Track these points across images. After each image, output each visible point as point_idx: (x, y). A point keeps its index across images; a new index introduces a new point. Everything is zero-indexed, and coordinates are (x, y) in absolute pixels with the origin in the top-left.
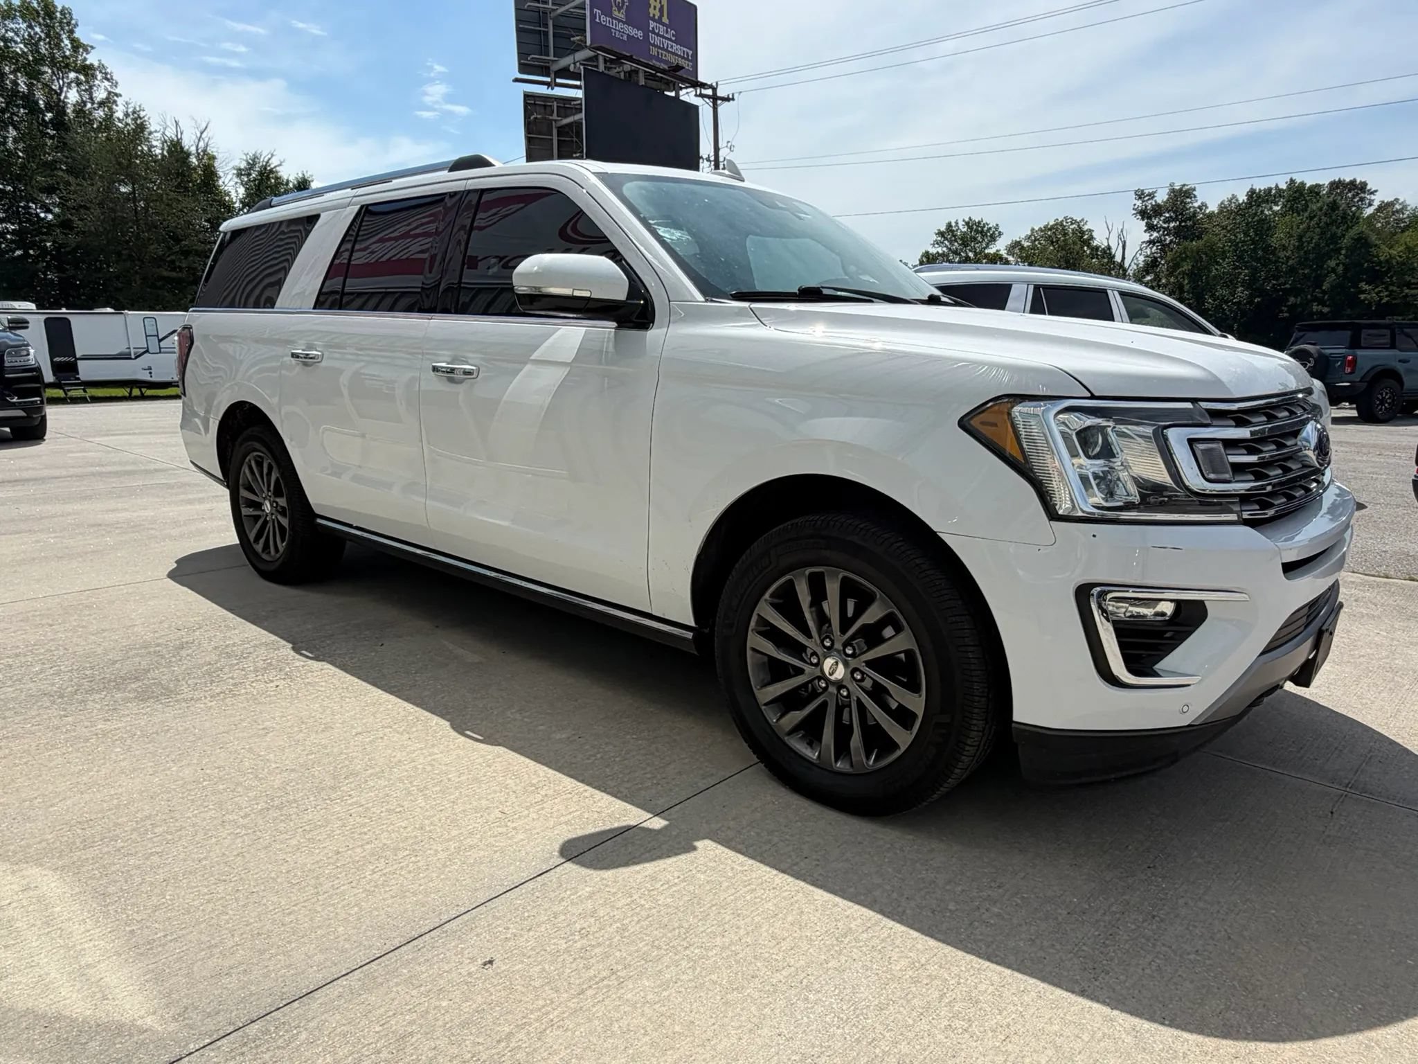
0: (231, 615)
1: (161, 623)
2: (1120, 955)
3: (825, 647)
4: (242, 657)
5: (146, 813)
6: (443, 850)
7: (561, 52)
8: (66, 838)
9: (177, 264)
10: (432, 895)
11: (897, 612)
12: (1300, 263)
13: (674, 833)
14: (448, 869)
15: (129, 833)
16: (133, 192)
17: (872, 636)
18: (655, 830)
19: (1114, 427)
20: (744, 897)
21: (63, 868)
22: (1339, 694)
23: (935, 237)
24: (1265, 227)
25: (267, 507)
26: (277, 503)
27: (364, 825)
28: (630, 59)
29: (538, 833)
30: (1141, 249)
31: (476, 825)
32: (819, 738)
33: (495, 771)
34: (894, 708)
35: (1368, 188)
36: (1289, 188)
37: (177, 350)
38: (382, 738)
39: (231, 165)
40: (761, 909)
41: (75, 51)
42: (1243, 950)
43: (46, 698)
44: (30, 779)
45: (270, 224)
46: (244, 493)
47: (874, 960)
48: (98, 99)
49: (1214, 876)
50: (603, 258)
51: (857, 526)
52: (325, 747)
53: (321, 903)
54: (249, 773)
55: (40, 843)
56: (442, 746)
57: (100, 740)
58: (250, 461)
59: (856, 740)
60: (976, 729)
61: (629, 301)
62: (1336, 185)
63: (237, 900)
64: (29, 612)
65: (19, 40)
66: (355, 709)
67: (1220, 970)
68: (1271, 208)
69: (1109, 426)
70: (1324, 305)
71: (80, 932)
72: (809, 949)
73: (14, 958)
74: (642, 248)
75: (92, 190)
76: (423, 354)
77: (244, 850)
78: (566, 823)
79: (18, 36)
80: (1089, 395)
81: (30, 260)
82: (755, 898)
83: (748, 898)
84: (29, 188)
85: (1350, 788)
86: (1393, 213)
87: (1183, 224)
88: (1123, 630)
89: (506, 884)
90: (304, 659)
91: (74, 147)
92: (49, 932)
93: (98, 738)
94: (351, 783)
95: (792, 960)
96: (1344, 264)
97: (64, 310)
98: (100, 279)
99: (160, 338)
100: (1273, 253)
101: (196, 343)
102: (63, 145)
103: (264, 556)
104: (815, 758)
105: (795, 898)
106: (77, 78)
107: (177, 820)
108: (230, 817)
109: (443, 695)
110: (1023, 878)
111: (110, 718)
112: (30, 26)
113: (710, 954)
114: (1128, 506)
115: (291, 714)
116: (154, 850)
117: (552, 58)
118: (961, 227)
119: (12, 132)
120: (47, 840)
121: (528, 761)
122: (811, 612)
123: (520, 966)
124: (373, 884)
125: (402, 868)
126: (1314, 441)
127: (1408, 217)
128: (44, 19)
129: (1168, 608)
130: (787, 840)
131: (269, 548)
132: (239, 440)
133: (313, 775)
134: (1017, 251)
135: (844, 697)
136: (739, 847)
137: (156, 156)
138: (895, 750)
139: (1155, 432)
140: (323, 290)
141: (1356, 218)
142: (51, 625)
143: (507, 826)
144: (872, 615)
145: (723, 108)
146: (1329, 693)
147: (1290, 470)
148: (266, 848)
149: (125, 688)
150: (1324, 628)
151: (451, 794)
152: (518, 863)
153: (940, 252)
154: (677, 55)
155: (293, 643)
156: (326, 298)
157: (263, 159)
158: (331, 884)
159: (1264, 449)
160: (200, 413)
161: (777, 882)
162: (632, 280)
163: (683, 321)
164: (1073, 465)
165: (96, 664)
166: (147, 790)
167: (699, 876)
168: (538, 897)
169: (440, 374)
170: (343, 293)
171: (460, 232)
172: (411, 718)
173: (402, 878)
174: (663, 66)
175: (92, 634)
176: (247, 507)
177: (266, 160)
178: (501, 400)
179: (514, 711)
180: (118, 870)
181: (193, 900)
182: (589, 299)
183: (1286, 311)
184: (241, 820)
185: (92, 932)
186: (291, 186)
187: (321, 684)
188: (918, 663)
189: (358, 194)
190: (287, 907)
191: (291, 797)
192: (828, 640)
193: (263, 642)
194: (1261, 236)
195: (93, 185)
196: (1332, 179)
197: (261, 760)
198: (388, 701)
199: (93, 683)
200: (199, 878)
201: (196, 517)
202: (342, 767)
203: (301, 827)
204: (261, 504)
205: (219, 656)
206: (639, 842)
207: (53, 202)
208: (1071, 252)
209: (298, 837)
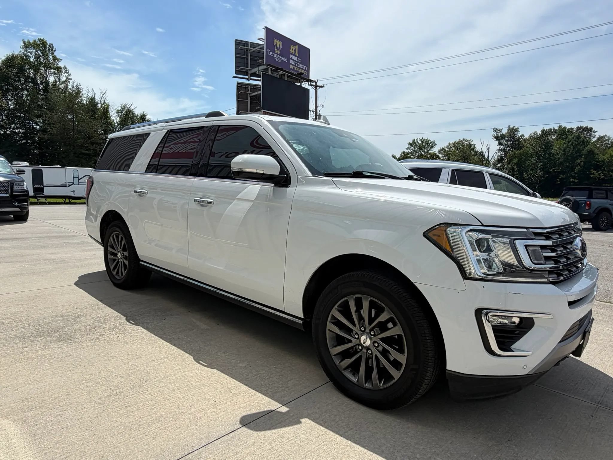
0: (100, 303)
1: (70, 305)
3: (361, 330)
4: (104, 322)
5: (57, 395)
6: (187, 419)
7: (253, 66)
8: (20, 406)
9: (89, 148)
10: (182, 441)
11: (395, 317)
12: (564, 161)
13: (292, 414)
14: (189, 428)
15: (48, 405)
16: (73, 118)
17: (383, 327)
18: (283, 413)
19: (492, 239)
20: (323, 448)
21: (18, 420)
22: (592, 358)
23: (408, 146)
24: (549, 145)
25: (119, 255)
26: (124, 254)
27: (153, 405)
28: (282, 70)
29: (230, 412)
30: (496, 153)
31: (203, 407)
32: (358, 372)
33: (212, 381)
34: (392, 360)
35: (593, 130)
36: (559, 129)
37: (86, 184)
38: (163, 363)
39: (114, 108)
40: (331, 454)
41: (54, 61)
43: (17, 339)
44: (6, 377)
45: (129, 136)
46: (110, 249)
48: (62, 81)
49: (539, 446)
50: (269, 156)
51: (377, 278)
52: (137, 367)
53: (131, 443)
54: (103, 378)
55: (8, 408)
56: (189, 368)
57: (39, 359)
58: (113, 235)
59: (375, 374)
60: (429, 372)
61: (280, 175)
62: (579, 128)
63: (93, 440)
64: (14, 298)
65: (32, 56)
66: (151, 349)
68: (551, 137)
69: (490, 238)
70: (576, 179)
71: (23, 452)
74: (285, 151)
75: (56, 117)
76: (190, 194)
77: (98, 415)
78: (243, 408)
80: (481, 224)
81: (28, 145)
82: (328, 448)
83: (325, 448)
84: (30, 115)
85: (600, 404)
86: (605, 141)
87: (514, 143)
88: (496, 329)
89: (215, 436)
90: (132, 325)
91: (50, 99)
92: (9, 452)
93: (38, 358)
94: (148, 384)
96: (583, 162)
97: (40, 166)
98: (56, 153)
99: (79, 178)
100: (553, 156)
101: (94, 185)
102: (46, 99)
103: (117, 277)
104: (356, 381)
105: (346, 449)
106: (54, 72)
107: (70, 399)
108: (93, 399)
109: (191, 343)
110: (451, 443)
111: (44, 349)
112: (37, 51)
114: (498, 274)
115: (124, 350)
116: (58, 414)
117: (249, 68)
118: (419, 142)
119: (25, 92)
120: (11, 407)
121: (227, 376)
122: (356, 315)
124: (155, 434)
125: (168, 427)
126: (580, 245)
127: (611, 142)
128: (42, 48)
129: (517, 320)
130: (342, 420)
131: (119, 273)
132: (110, 226)
133: (131, 380)
134: (442, 152)
135: (370, 354)
136: (321, 422)
137: (84, 103)
138: (393, 380)
139: (510, 241)
140: (150, 164)
141: (588, 143)
142: (23, 305)
143: (216, 408)
144: (383, 317)
145: (320, 90)
146: (587, 357)
147: (570, 259)
148: (108, 414)
149: (52, 335)
150: (587, 330)
151: (192, 391)
152: (221, 427)
153: (410, 152)
154: (301, 68)
155: (127, 317)
156: (151, 168)
157: (128, 107)
158: (136, 433)
159: (558, 250)
160: (94, 214)
161: (338, 441)
162: (282, 166)
163: (303, 185)
164: (474, 255)
165: (40, 323)
166: (57, 384)
167: (302, 436)
168: (229, 444)
169: (197, 202)
170: (158, 165)
171: (210, 142)
172: (176, 354)
173: (168, 432)
174: (295, 73)
175: (40, 310)
176: (111, 255)
177: (129, 107)
178: (223, 214)
179: (221, 352)
180: (42, 423)
181: (74, 439)
182: (263, 174)
183: (559, 181)
184: (98, 400)
185: (28, 453)
186: (138, 117)
187: (137, 336)
188: (403, 340)
189: (167, 125)
190: (116, 444)
191: (121, 390)
192: (363, 328)
193: (113, 316)
194: (548, 149)
195: (57, 115)
196: (578, 126)
197: (109, 372)
198: (166, 346)
199: (38, 332)
200: (78, 428)
201: (88, 257)
202: (144, 377)
203: (125, 405)
204: (117, 254)
205: (94, 322)
206: (276, 418)
207: (40, 121)
208: (466, 154)
209: (123, 410)
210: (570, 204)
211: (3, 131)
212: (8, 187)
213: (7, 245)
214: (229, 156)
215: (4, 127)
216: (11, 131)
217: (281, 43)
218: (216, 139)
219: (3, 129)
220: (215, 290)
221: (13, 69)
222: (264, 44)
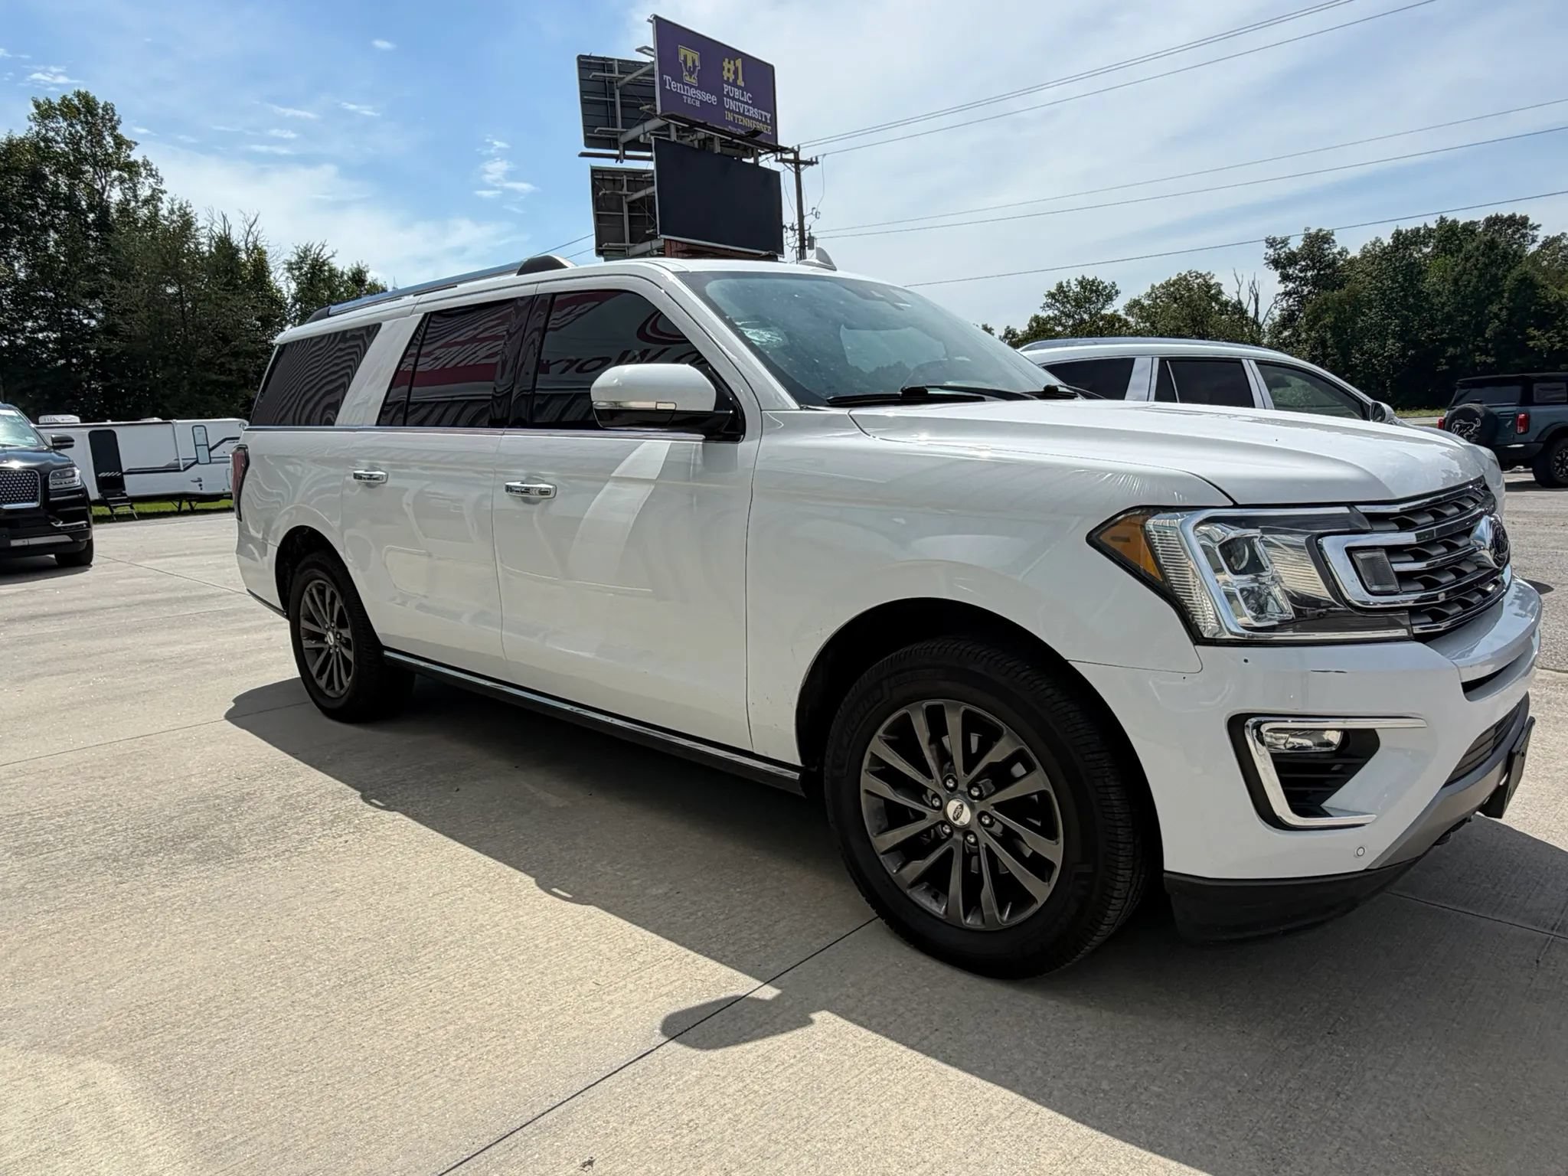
0: (293, 760)
1: (219, 772)
2: (1301, 1142)
3: (947, 788)
4: (306, 810)
5: (211, 994)
6: (532, 1030)
7: (628, 124)
8: (125, 1025)
9: (227, 366)
10: (523, 1084)
11: (1028, 751)
12: (1457, 310)
13: (787, 1004)
14: (539, 1053)
15: (192, 1017)
16: (180, 293)
17: (1000, 775)
18: (766, 1001)
19: (1262, 537)
20: (870, 1079)
21: (123, 1060)
23: (1045, 300)
24: (1415, 271)
25: (330, 638)
26: (341, 634)
27: (444, 1002)
28: (704, 126)
29: (637, 1008)
30: (1276, 302)
31: (568, 999)
32: (945, 890)
33: (586, 935)
34: (1028, 856)
35: (1530, 222)
36: (1440, 227)
38: (462, 899)
39: (282, 258)
40: (889, 1094)
41: (118, 149)
42: (1445, 1132)
43: (100, 863)
44: (84, 957)
45: (329, 334)
46: (305, 624)
47: (1019, 1153)
48: (143, 198)
49: (1405, 1043)
50: (687, 366)
51: (978, 654)
52: (400, 911)
53: (401, 1096)
54: (318, 944)
55: (97, 1031)
56: (527, 906)
57: (159, 909)
58: (311, 590)
59: (987, 892)
60: (1122, 879)
61: (717, 412)
62: (1493, 222)
63: (310, 1094)
64: (80, 764)
65: (59, 139)
66: (431, 866)
67: (1420, 1157)
68: (1421, 250)
69: (1256, 537)
70: (1488, 355)
71: (143, 1135)
72: (946, 1140)
73: (73, 1168)
74: (725, 349)
75: (136, 292)
76: (495, 473)
77: (317, 1034)
78: (667, 994)
79: (59, 135)
80: (1231, 504)
81: (74, 370)
82: (882, 1079)
83: (874, 1080)
84: (71, 294)
85: (1558, 930)
86: (1561, 249)
87: (1322, 272)
88: (1284, 764)
89: (603, 1068)
90: (376, 809)
91: (117, 248)
92: (109, 1136)
93: (156, 908)
94: (430, 952)
95: (927, 1154)
96: (1507, 308)
97: (109, 422)
98: (146, 385)
99: (211, 446)
100: (1426, 299)
101: (251, 466)
102: (106, 247)
103: (328, 693)
104: (941, 913)
105: (927, 1079)
106: (120, 175)
107: (242, 1001)
108: (300, 996)
109: (526, 846)
110: (1185, 1050)
111: (168, 884)
112: (71, 125)
113: (834, 1148)
114: (1283, 625)
115: (363, 873)
116: (218, 1037)
117: (620, 129)
118: (1073, 287)
119: (53, 235)
120: (105, 1028)
121: (621, 921)
122: (931, 751)
123: (623, 1166)
124: (457, 1072)
125: (488, 1052)
126: (1489, 536)
128: (85, 116)
129: (1335, 737)
130: (914, 1009)
131: (333, 683)
132: (300, 566)
133: (388, 944)
134: (1136, 310)
135: (972, 844)
136: (861, 1018)
137: (203, 253)
138: (1032, 904)
139: (1308, 542)
140: (388, 401)
141: (1518, 257)
142: (103, 778)
143: (602, 1000)
144: (999, 752)
145: (806, 172)
146: (1523, 816)
147: (1465, 573)
148: (339, 1032)
149: (183, 849)
150: (1514, 750)
151: (540, 963)
152: (616, 1044)
153: (1052, 315)
154: (754, 119)
155: (362, 790)
156: (389, 412)
157: (315, 250)
158: (412, 1073)
159: (1434, 553)
160: (257, 538)
161: (905, 1061)
162: (720, 387)
163: (778, 432)
164: (1218, 581)
165: (151, 821)
166: (210, 967)
167: (818, 1054)
168: (639, 1084)
169: (514, 494)
170: (408, 403)
171: (536, 335)
172: (492, 874)
173: (489, 1065)
174: (740, 132)
175: (146, 787)
176: (308, 639)
177: (317, 251)
178: (582, 519)
179: (605, 863)
180: (181, 1062)
181: (263, 1095)
182: (674, 412)
183: (1445, 364)
184: (312, 999)
185: (156, 1135)
186: (346, 278)
187: (392, 837)
188: (1053, 806)
189: (421, 301)
190: (365, 1101)
191: (365, 971)
192: (950, 780)
193: (330, 789)
194: (1412, 280)
195: (138, 287)
196: (1489, 216)
197: (332, 928)
198: (467, 855)
199: (149, 844)
200: (268, 1069)
201: (252, 648)
202: (419, 935)
203: (377, 1007)
204: (324, 636)
205: (282, 808)
206: (749, 1015)
207: (97, 308)
208: (1198, 310)
209: (374, 1018)
210: (1476, 422)
211: (6, 340)
212: (36, 485)
213: (47, 630)
214: (585, 368)
215: (7, 329)
216: (26, 339)
217: (696, 57)
218: (549, 326)
219: (5, 334)
220: (575, 709)
221: (14, 177)
222: (652, 63)
